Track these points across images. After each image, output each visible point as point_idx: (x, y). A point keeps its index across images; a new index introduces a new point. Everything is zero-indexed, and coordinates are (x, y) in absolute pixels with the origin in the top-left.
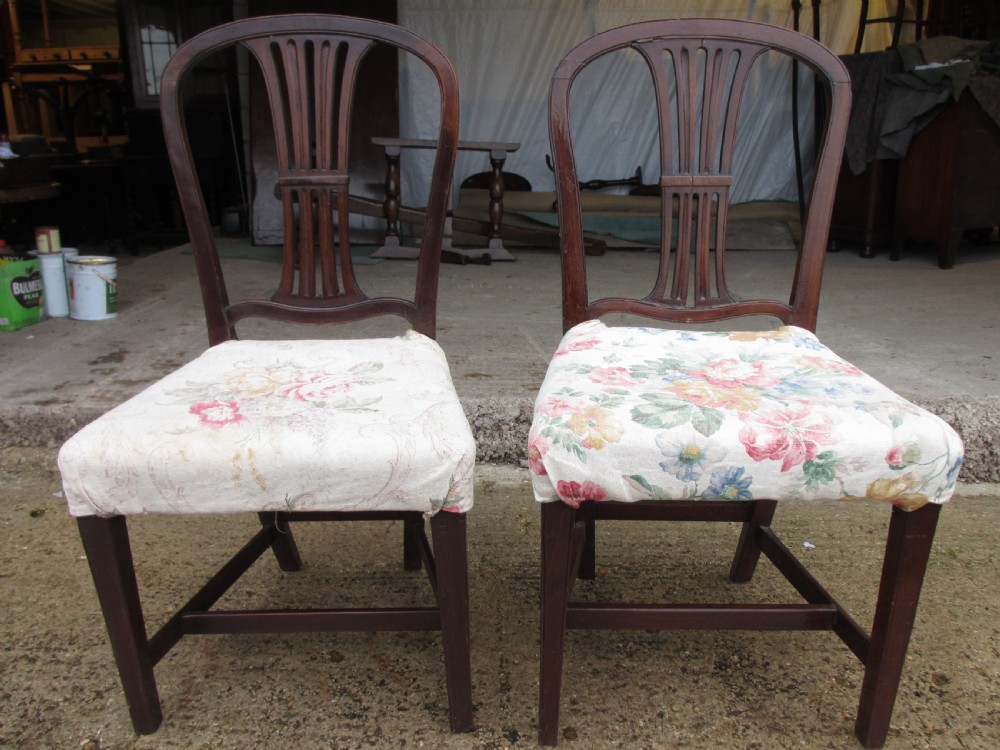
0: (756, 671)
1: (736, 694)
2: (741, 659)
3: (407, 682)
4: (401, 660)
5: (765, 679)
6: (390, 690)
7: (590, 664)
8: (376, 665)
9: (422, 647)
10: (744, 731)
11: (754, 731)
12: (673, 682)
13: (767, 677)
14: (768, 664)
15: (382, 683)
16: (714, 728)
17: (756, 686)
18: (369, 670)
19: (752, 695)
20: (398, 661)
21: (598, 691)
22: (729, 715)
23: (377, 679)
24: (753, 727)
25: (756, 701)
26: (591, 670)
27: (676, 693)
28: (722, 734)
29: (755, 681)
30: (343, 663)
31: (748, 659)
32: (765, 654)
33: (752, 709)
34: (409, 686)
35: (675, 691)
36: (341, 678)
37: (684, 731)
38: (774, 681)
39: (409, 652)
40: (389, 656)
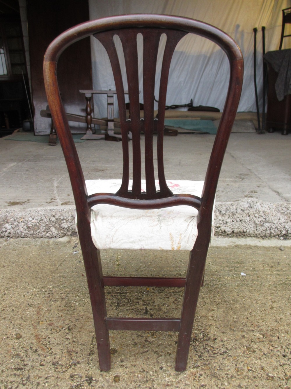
0: (210, 343)
1: (198, 356)
2: (204, 336)
3: (47, 350)
4: (47, 338)
5: (213, 347)
6: (39, 355)
7: (133, 340)
8: (35, 341)
9: (58, 330)
10: (199, 377)
11: (204, 377)
12: (170, 349)
13: (214, 346)
14: (216, 339)
15: (36, 351)
16: (185, 375)
17: (208, 351)
18: (32, 343)
19: (206, 357)
20: (45, 338)
21: (134, 355)
22: (193, 368)
23: (34, 348)
24: (204, 375)
25: (208, 360)
26: (133, 343)
27: (171, 356)
28: (189, 379)
29: (208, 348)
30: (20, 339)
31: (207, 337)
32: (215, 333)
33: (205, 365)
34: (48, 352)
35: (170, 354)
36: (18, 348)
37: (171, 377)
38: (217, 349)
39: (52, 334)
40: (42, 336)
